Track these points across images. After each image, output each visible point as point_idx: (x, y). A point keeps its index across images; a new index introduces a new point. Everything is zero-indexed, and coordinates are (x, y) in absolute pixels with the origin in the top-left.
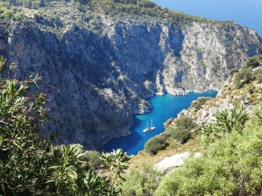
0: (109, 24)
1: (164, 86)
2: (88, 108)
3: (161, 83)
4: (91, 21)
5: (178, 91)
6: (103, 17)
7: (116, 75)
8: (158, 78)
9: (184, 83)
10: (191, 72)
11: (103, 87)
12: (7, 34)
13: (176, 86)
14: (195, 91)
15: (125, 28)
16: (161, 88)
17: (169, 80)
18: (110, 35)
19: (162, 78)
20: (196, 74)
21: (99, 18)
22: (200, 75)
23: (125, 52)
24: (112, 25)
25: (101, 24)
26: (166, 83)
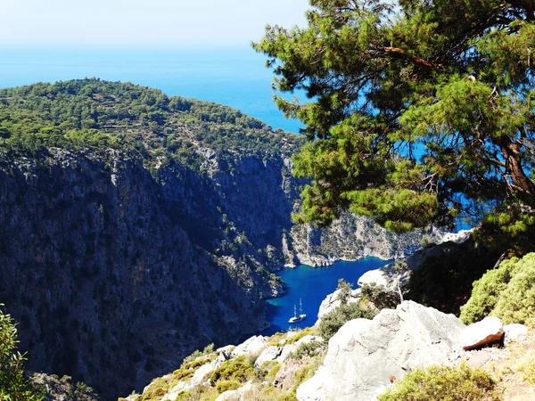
0: (208, 155)
1: (295, 253)
2: (210, 287)
3: (290, 248)
4: (181, 151)
5: (318, 260)
6: (196, 143)
7: (232, 235)
8: (284, 241)
9: (325, 246)
10: (333, 229)
11: (220, 254)
12: (109, 170)
13: (314, 252)
14: (344, 259)
15: (232, 161)
16: (291, 256)
17: (301, 243)
18: (211, 172)
19: (290, 240)
20: (340, 231)
21: (189, 145)
22: (347, 233)
23: (234, 199)
24: (212, 157)
25: (195, 154)
26: (297, 248)
